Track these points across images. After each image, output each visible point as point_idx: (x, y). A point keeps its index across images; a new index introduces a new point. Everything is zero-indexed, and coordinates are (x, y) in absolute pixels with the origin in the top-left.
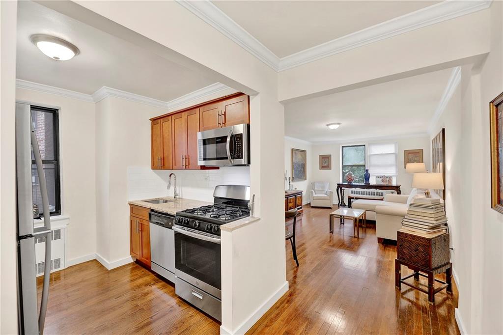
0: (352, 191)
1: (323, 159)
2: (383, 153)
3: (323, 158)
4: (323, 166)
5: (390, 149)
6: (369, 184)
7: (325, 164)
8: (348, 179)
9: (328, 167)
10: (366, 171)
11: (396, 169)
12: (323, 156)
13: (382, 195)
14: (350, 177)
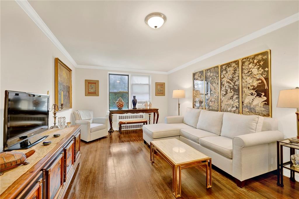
0: (119, 116)
1: (90, 85)
2: (142, 83)
3: (89, 83)
4: (89, 92)
5: (145, 80)
6: (136, 108)
7: (92, 90)
8: (119, 105)
9: (95, 93)
10: (134, 97)
11: (150, 96)
12: (89, 81)
13: (143, 117)
14: (121, 103)
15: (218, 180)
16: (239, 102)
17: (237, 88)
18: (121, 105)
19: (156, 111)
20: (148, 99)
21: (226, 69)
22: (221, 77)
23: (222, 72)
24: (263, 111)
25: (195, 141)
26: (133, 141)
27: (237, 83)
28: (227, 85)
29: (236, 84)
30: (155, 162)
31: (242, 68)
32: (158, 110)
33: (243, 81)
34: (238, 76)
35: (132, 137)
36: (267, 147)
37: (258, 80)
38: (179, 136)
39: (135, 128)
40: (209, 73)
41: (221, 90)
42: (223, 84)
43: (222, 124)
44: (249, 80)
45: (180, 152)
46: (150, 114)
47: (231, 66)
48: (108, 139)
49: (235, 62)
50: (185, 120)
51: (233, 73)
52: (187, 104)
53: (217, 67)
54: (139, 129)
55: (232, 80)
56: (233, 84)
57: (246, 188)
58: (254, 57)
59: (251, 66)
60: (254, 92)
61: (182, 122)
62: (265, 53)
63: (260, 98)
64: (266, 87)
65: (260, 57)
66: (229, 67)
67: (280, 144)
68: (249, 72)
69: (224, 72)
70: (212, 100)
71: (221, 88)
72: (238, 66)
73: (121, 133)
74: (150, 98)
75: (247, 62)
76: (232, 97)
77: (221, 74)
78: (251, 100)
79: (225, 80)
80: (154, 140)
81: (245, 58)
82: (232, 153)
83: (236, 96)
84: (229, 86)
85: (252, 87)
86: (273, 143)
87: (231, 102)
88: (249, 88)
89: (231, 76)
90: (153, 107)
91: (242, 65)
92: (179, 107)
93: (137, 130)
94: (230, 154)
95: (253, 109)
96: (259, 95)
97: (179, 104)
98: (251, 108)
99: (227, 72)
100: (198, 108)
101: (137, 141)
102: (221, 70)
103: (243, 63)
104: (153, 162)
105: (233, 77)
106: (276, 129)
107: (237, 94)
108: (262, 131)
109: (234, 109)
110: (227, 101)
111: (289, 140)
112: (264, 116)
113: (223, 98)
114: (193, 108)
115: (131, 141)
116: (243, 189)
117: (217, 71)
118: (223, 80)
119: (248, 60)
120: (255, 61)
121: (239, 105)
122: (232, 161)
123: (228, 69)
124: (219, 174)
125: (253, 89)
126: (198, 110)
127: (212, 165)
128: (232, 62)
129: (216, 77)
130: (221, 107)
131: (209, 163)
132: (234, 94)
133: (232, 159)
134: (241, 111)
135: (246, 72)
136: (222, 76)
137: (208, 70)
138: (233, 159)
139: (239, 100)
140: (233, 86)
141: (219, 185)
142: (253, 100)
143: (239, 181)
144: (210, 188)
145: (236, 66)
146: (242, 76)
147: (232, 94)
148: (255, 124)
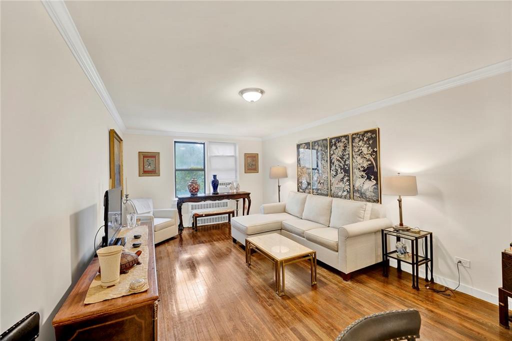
0: (192, 206)
1: (146, 159)
2: (224, 155)
4: (145, 170)
5: (228, 151)
6: (218, 193)
7: (149, 167)
8: (194, 190)
9: (154, 172)
10: (215, 176)
11: (236, 174)
12: (145, 154)
13: (227, 206)
14: (196, 186)
15: (324, 277)
16: (349, 185)
17: (347, 168)
18: (196, 189)
19: (246, 196)
20: (234, 177)
21: (335, 143)
22: (330, 153)
23: (331, 147)
24: (374, 196)
25: (300, 235)
26: (217, 241)
27: (347, 162)
28: (337, 163)
29: (346, 164)
30: (251, 264)
31: (352, 145)
32: (249, 194)
33: (354, 160)
34: (349, 154)
35: (214, 235)
36: (373, 237)
37: (368, 161)
38: (281, 229)
39: (216, 221)
40: (317, 146)
41: (331, 169)
42: (333, 161)
43: (331, 212)
44: (359, 160)
45: (282, 252)
46: (237, 201)
47: (341, 141)
48: (178, 240)
49: (345, 136)
50: (288, 208)
51: (343, 150)
52: (290, 185)
53: (326, 140)
54: (222, 223)
55: (342, 158)
56: (343, 162)
57: (351, 281)
58: (364, 134)
59: (361, 143)
60: (364, 175)
61: (284, 211)
62: (373, 132)
63: (370, 182)
64: (375, 170)
65: (369, 134)
66: (338, 142)
67: (385, 232)
68: (359, 150)
69: (334, 147)
70: (321, 181)
71: (331, 167)
72: (348, 142)
73: (196, 231)
74: (236, 176)
75: (357, 138)
76: (343, 178)
77: (330, 149)
78: (362, 184)
79: (335, 157)
80: (249, 236)
81: (355, 134)
82: (338, 245)
83: (347, 178)
84: (339, 165)
85: (363, 169)
86: (378, 231)
87: (341, 185)
88: (359, 169)
89: (341, 153)
90: (242, 190)
91: (352, 142)
92: (279, 191)
93: (218, 224)
94: (336, 247)
95: (364, 193)
96: (369, 178)
97: (279, 187)
98: (362, 193)
99: (337, 148)
100: (305, 192)
101: (223, 240)
102: (330, 144)
103: (353, 139)
104: (250, 265)
105: (344, 155)
106: (385, 217)
107: (348, 176)
108: (370, 219)
109: (345, 193)
110: (337, 184)
111: (393, 228)
112: (374, 202)
113: (333, 180)
114: (298, 191)
115: (215, 241)
116: (349, 283)
117: (326, 145)
118: (332, 157)
119: (358, 136)
120: (365, 139)
121: (350, 189)
122: (337, 253)
123: (338, 145)
124: (326, 270)
125: (364, 171)
126: (304, 195)
127: (317, 260)
128: (341, 137)
129: (325, 153)
130: (331, 190)
131: (314, 259)
132: (345, 175)
133: (337, 251)
134: (352, 196)
135: (356, 150)
136: (332, 152)
137: (315, 142)
138: (339, 251)
139: (350, 184)
140: (344, 166)
141: (325, 280)
142: (363, 183)
143: (345, 274)
144: (315, 284)
145: (346, 142)
146: (352, 154)
147: (342, 175)
148: (362, 211)
